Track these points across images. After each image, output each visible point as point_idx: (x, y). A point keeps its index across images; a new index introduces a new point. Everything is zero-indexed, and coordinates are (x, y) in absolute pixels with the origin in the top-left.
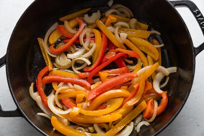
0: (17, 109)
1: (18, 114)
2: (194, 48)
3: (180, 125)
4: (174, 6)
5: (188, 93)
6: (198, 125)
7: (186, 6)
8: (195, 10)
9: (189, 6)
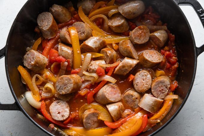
0: (15, 102)
1: (16, 108)
2: (197, 48)
3: (184, 118)
4: (178, 4)
5: (188, 94)
6: (202, 118)
7: (190, 5)
8: (199, 10)
9: (193, 5)
